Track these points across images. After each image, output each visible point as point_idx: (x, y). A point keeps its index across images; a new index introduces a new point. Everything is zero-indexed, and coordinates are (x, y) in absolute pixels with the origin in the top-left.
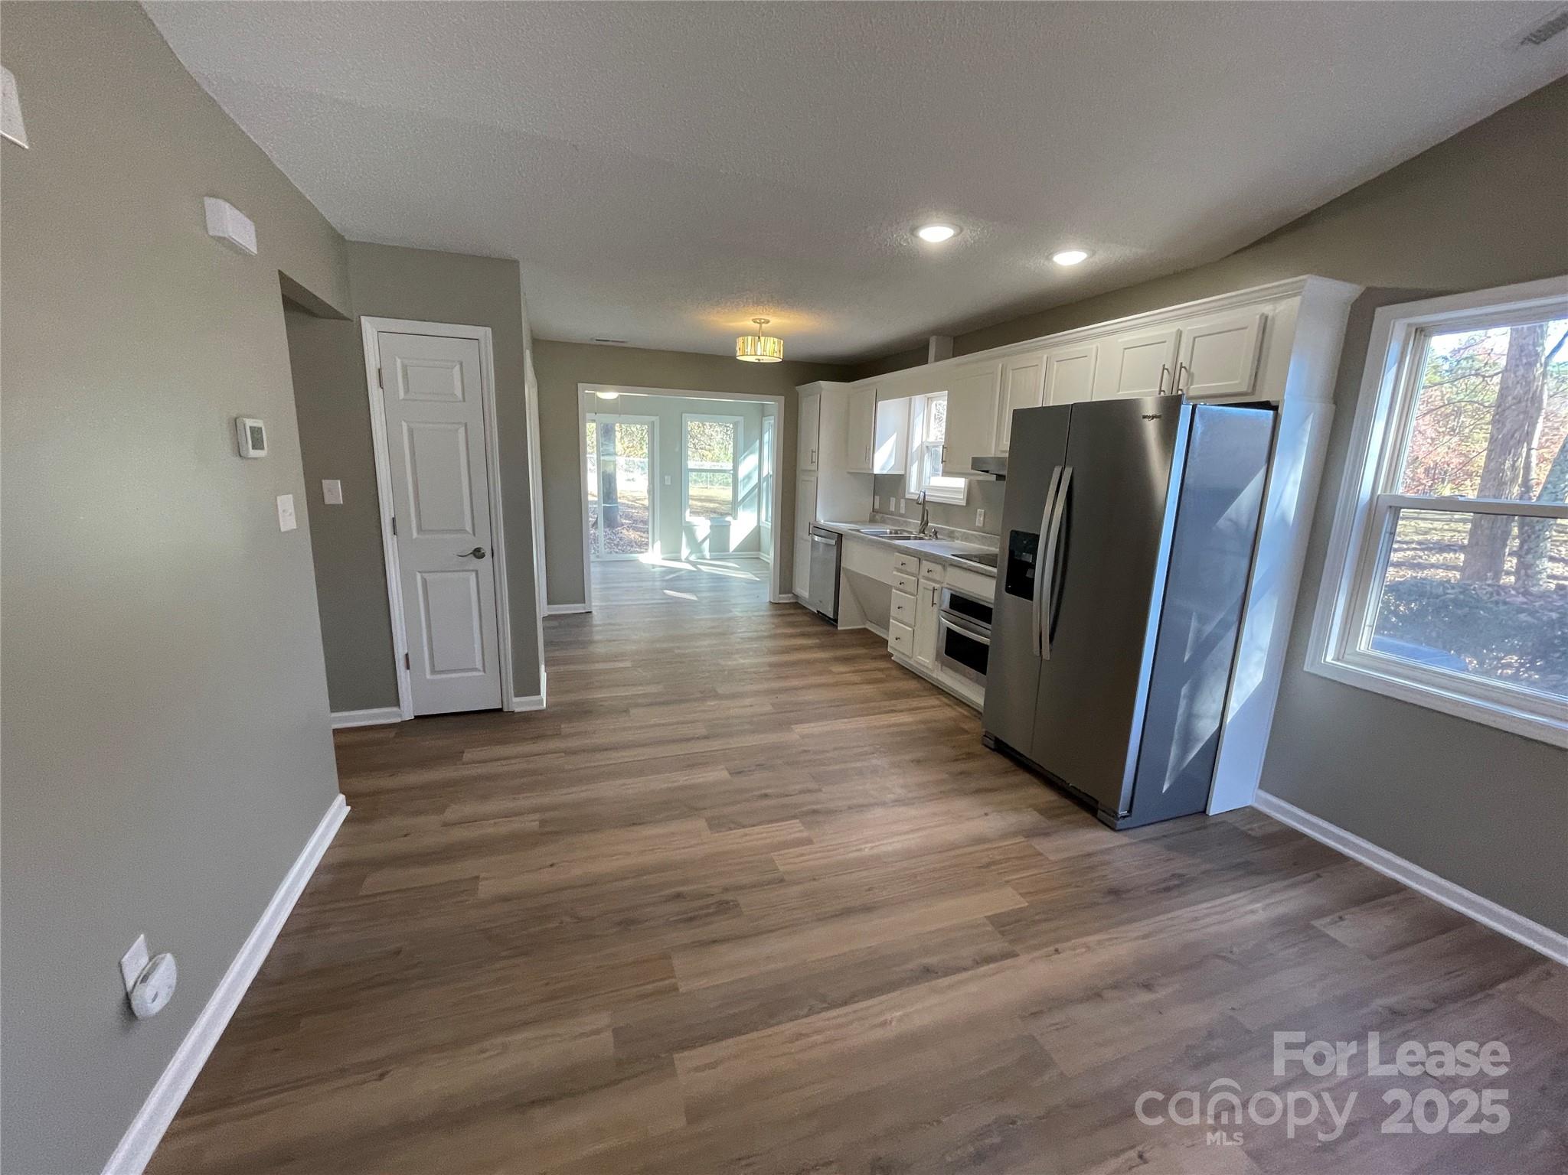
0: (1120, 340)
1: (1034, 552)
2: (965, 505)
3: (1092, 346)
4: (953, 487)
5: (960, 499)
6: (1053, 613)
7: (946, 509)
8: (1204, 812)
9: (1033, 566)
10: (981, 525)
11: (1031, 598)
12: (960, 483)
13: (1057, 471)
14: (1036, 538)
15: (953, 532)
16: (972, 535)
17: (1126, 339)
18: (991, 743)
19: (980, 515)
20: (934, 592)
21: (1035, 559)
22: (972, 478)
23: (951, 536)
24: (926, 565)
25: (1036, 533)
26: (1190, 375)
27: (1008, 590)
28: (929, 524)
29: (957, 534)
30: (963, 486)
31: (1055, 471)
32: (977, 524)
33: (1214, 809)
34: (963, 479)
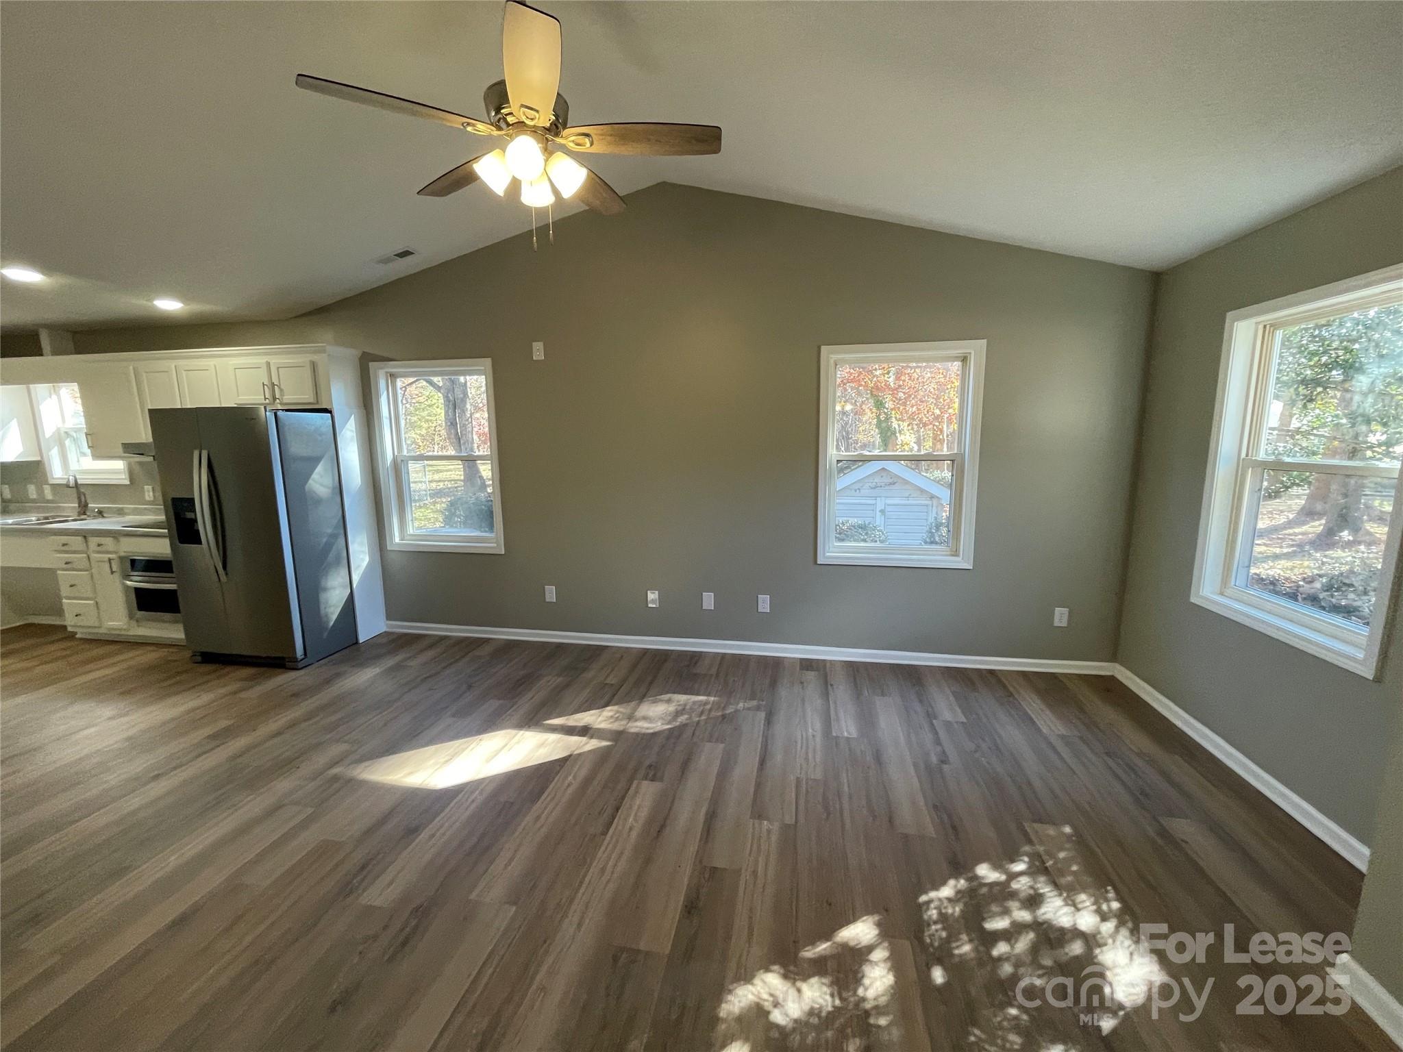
0: (231, 363)
1: (194, 511)
2: (128, 483)
3: (211, 362)
4: (115, 469)
5: (124, 479)
6: (221, 553)
7: (107, 490)
8: (357, 642)
9: (195, 521)
10: (152, 499)
11: (200, 543)
12: (119, 465)
13: (196, 453)
14: (192, 500)
15: (122, 509)
16: (145, 509)
17: (235, 362)
18: (199, 659)
19: (149, 491)
20: (110, 563)
21: (196, 515)
22: (131, 460)
23: (121, 512)
24: (93, 541)
25: (192, 497)
26: (281, 390)
27: (181, 542)
28: (89, 505)
29: (126, 511)
30: (123, 467)
31: (194, 455)
32: (147, 498)
33: (362, 638)
34: (122, 462)
